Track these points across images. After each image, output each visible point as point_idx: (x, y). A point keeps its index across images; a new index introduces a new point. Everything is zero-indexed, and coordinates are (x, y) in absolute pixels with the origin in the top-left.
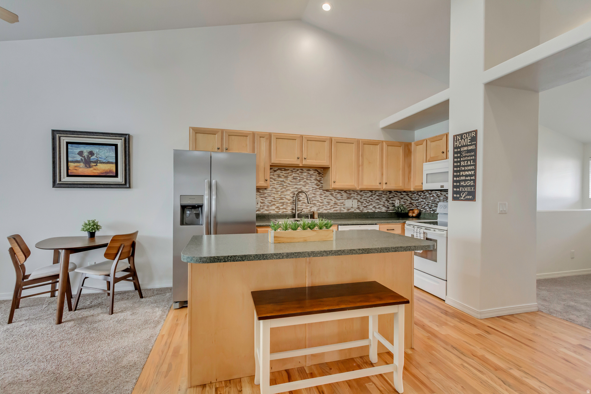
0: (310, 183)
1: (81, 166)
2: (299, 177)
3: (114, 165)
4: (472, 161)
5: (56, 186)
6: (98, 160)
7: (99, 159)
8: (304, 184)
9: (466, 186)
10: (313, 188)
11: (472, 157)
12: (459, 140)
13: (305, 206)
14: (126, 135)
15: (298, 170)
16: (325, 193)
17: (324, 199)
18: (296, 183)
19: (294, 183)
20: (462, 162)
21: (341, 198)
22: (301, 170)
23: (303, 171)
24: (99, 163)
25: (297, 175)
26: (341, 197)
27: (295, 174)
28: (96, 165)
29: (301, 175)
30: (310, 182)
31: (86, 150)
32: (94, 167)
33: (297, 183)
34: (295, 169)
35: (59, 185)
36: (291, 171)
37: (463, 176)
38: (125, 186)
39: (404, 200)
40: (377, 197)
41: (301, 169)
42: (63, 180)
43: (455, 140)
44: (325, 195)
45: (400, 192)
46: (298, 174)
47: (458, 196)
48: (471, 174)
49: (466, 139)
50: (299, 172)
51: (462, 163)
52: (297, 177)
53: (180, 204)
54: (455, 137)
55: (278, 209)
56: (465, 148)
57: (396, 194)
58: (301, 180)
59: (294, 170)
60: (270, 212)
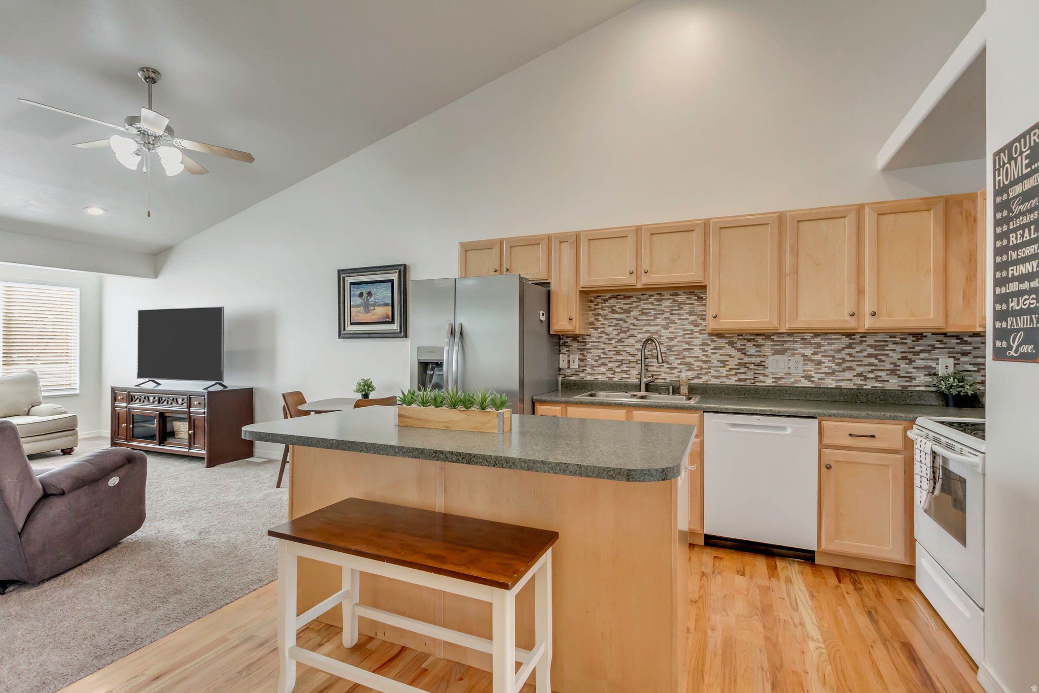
0: (679, 321)
1: (361, 311)
2: (655, 309)
3: (390, 308)
4: (1032, 227)
5: (342, 336)
6: (375, 302)
7: (377, 301)
8: (664, 323)
9: (1022, 313)
10: (687, 330)
11: (1032, 215)
12: (1004, 164)
13: (668, 368)
14: (401, 265)
15: (653, 296)
16: (715, 341)
17: (712, 353)
18: (647, 322)
19: (644, 323)
20: (1011, 235)
21: (757, 351)
22: (658, 296)
23: (663, 297)
24: (377, 306)
25: (650, 306)
26: (757, 349)
27: (644, 304)
28: (374, 309)
29: (658, 305)
30: (679, 319)
31: (365, 289)
32: (372, 311)
33: (650, 322)
34: (645, 294)
35: (344, 335)
36: (637, 298)
37: (1014, 279)
38: (400, 335)
39: (975, 357)
40: (871, 351)
41: (658, 294)
42: (347, 329)
43: (997, 167)
44: (713, 345)
45: (957, 337)
46: (652, 304)
47: (1005, 344)
48: (1031, 271)
49: (1019, 157)
50: (655, 299)
51: (1013, 240)
52: (650, 311)
53: (418, 360)
54: (997, 158)
55: (612, 372)
56: (1018, 189)
57: (941, 342)
58: (658, 316)
59: (642, 297)
60: (597, 377)
